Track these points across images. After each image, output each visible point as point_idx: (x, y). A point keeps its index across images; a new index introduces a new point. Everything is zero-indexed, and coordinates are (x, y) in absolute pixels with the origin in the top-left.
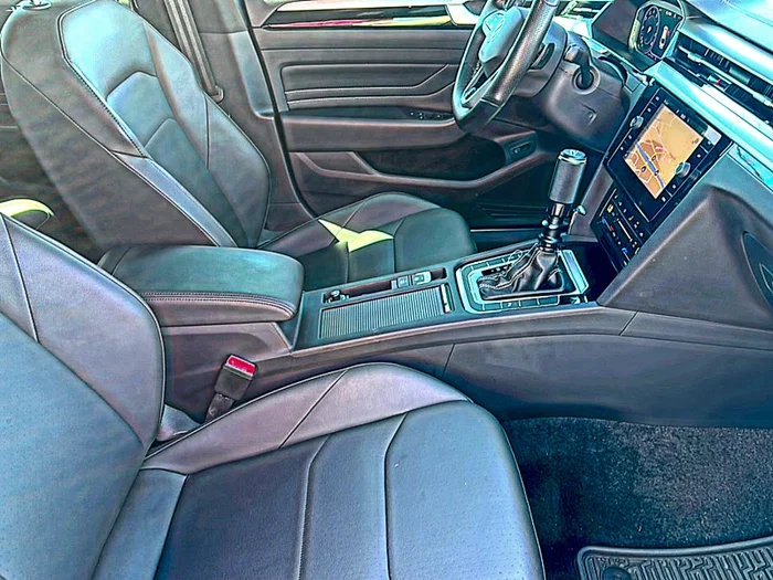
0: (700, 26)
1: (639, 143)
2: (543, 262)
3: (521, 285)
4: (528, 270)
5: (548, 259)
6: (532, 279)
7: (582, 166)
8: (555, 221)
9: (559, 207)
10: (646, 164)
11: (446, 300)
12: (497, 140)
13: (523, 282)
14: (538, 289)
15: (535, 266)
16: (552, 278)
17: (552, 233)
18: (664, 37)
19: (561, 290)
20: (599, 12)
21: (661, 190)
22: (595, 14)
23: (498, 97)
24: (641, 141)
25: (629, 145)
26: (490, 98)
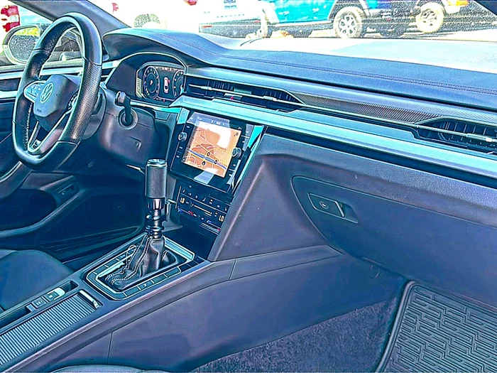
0: (200, 69)
1: (190, 149)
2: (156, 247)
3: (144, 271)
4: (146, 257)
5: (158, 244)
6: (151, 263)
7: (166, 168)
8: (156, 213)
9: (157, 201)
10: (204, 160)
11: (91, 299)
12: (42, 189)
13: (145, 267)
14: (159, 268)
15: (150, 252)
16: (165, 258)
17: (156, 223)
18: (166, 84)
19: (177, 263)
20: (109, 76)
21: (226, 170)
22: (106, 78)
23: (74, 137)
24: (192, 147)
25: (183, 153)
26: (68, 138)
